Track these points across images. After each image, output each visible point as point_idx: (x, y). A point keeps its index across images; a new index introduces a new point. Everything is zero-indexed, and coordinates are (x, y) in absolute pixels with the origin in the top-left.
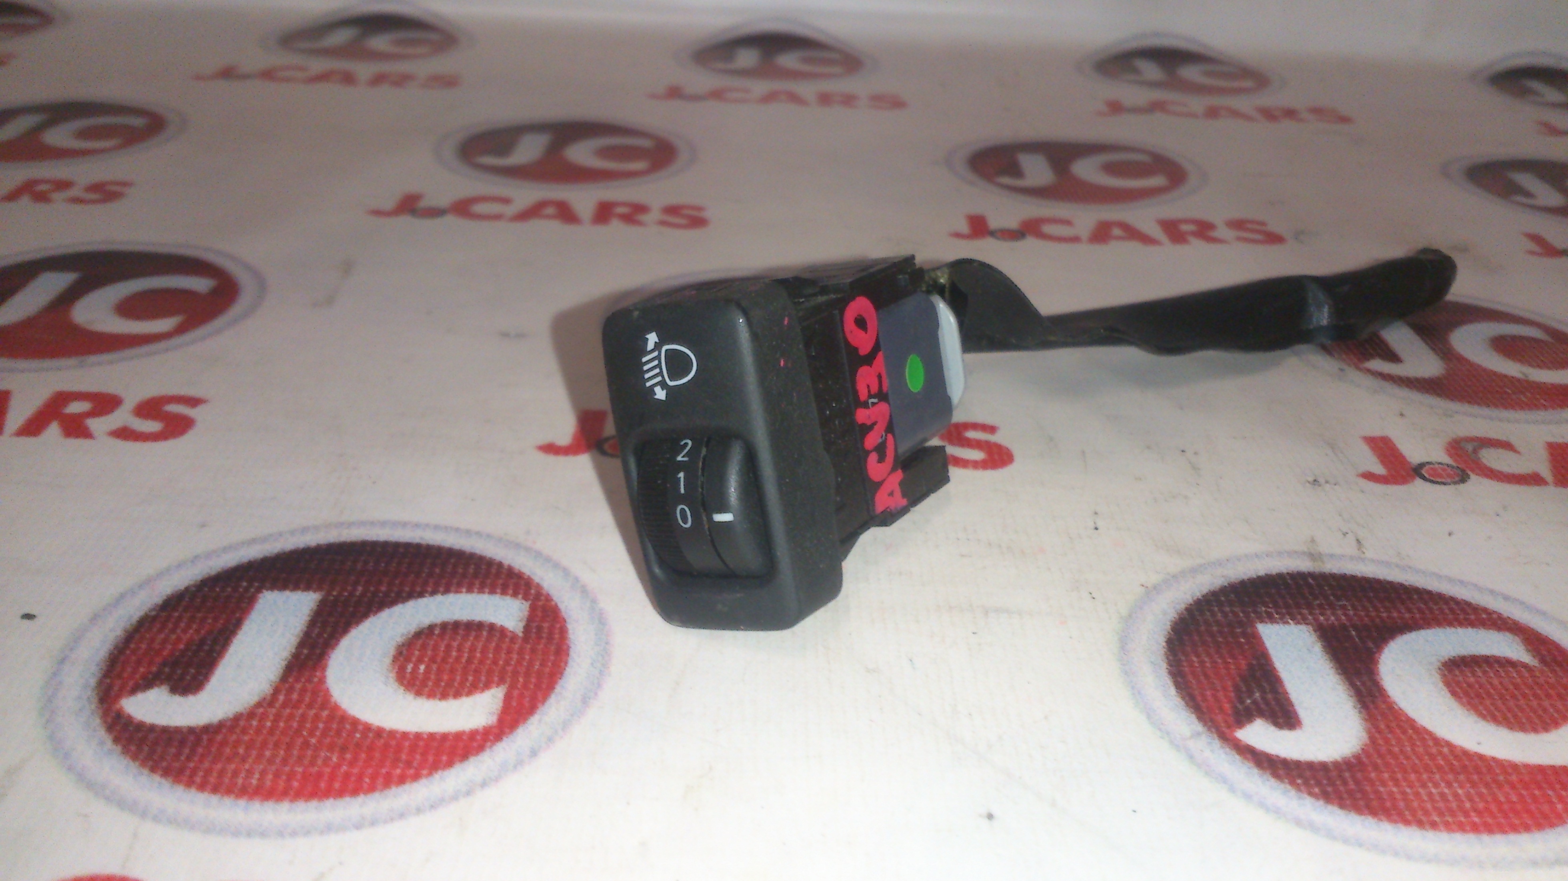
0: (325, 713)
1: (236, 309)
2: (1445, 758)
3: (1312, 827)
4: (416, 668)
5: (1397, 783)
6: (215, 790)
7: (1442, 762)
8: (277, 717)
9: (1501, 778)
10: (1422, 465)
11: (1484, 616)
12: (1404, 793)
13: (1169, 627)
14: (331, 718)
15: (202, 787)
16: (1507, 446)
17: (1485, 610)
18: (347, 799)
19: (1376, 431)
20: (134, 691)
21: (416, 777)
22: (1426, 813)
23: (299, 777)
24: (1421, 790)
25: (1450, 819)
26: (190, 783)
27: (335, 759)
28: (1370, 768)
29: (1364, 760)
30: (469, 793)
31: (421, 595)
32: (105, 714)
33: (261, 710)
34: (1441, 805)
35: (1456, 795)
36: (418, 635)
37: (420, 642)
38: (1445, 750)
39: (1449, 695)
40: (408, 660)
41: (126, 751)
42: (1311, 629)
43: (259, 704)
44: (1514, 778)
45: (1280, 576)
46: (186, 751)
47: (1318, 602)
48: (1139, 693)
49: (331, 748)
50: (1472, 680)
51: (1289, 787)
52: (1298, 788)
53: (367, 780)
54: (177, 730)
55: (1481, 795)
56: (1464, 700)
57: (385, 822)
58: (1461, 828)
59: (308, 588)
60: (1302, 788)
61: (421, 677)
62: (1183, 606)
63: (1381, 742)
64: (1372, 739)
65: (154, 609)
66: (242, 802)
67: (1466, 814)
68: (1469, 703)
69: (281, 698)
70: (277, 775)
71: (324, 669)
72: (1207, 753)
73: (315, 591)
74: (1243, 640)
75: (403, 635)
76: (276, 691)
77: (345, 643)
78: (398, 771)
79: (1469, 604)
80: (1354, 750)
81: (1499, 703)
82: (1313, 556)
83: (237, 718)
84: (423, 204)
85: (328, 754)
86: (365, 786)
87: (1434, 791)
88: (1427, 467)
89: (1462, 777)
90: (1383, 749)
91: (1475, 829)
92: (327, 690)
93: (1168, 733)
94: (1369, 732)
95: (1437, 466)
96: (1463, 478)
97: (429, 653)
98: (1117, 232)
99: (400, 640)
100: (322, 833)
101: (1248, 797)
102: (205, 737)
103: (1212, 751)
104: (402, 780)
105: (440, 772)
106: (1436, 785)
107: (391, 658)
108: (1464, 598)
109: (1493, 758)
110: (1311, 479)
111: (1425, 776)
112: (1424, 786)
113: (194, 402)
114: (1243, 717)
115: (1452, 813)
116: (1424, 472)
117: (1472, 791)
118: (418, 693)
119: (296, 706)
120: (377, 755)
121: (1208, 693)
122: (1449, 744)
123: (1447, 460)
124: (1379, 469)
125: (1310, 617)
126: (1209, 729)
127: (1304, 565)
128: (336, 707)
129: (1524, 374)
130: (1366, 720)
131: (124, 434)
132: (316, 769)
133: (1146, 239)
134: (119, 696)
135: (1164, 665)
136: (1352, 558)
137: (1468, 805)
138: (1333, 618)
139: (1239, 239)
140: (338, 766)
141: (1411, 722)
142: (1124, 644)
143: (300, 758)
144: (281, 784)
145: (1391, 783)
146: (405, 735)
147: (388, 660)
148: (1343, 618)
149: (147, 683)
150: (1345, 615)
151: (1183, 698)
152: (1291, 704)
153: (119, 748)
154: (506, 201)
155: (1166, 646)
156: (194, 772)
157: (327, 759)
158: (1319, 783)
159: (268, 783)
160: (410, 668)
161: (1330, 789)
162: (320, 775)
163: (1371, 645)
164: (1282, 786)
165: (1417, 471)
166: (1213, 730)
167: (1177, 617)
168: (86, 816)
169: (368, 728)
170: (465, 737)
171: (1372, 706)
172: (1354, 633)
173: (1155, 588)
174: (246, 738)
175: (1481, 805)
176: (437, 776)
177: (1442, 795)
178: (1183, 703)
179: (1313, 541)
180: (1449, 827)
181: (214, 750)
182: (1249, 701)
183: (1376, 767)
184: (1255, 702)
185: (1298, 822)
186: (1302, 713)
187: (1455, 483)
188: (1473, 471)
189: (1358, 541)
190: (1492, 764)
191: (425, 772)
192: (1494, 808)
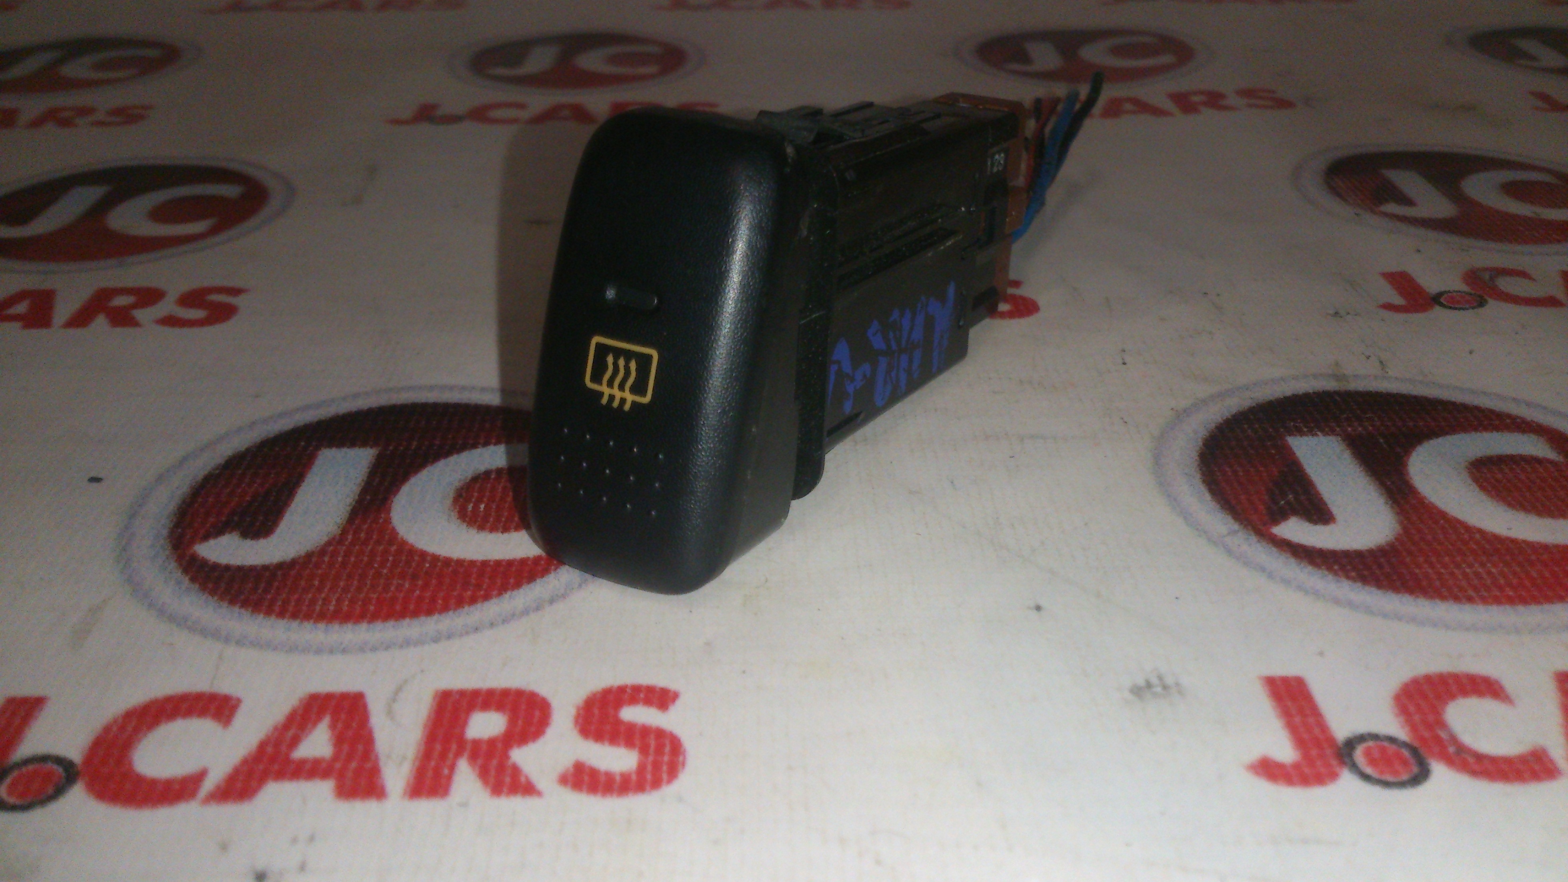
0: (394, 548)
1: (265, 212)
2: (1477, 543)
3: (1351, 605)
4: (476, 507)
5: (1432, 565)
6: (294, 616)
7: (1475, 547)
8: (347, 554)
9: (1533, 557)
10: (1440, 294)
11: (1508, 421)
12: (1439, 574)
13: (1201, 444)
14: (400, 551)
15: (281, 615)
16: (1523, 274)
17: (1509, 416)
18: (423, 618)
19: (1394, 267)
20: (206, 537)
21: (487, 597)
22: (1461, 589)
23: (374, 602)
24: (1456, 571)
25: (1485, 594)
26: (269, 612)
27: (407, 586)
28: (1404, 554)
29: (1399, 547)
30: (538, 609)
31: (474, 446)
32: (180, 559)
33: (331, 548)
34: (1476, 582)
35: (1489, 573)
36: (475, 479)
37: (478, 485)
38: (1478, 536)
39: (1478, 489)
40: (468, 500)
41: (203, 588)
42: (1340, 439)
43: (329, 543)
44: (1546, 557)
45: (1306, 395)
46: (262, 585)
47: (1345, 416)
48: (1175, 500)
49: (403, 576)
50: (1499, 476)
51: (1326, 573)
52: (1336, 573)
53: (440, 601)
54: (252, 569)
55: (1515, 573)
56: (1493, 493)
57: (461, 635)
58: (1497, 601)
59: (364, 444)
60: (1340, 573)
61: (481, 514)
62: (1213, 425)
63: (1413, 531)
64: (1405, 530)
65: (217, 468)
66: (322, 626)
67: (1500, 588)
68: (1497, 495)
69: (350, 537)
70: (352, 602)
71: (388, 511)
72: (1245, 547)
73: (371, 448)
74: (1273, 452)
75: (460, 480)
76: (344, 532)
77: (405, 489)
78: (469, 593)
79: (1492, 411)
80: (1388, 539)
81: (1528, 494)
82: (1338, 377)
83: (309, 556)
84: (439, 112)
85: (400, 582)
86: (439, 607)
87: (1468, 570)
88: (1446, 295)
89: (1495, 558)
90: (1417, 537)
91: (1511, 601)
92: (394, 529)
93: (1205, 532)
94: (1401, 523)
95: (1455, 294)
96: (1482, 303)
97: (488, 494)
98: (1128, 106)
99: (457, 484)
100: (401, 647)
101: (1286, 582)
102: (279, 573)
103: (1250, 545)
104: (473, 601)
105: (509, 593)
106: (1470, 566)
107: (452, 500)
108: (1487, 406)
109: (1525, 542)
110: (1332, 312)
111: (1458, 559)
112: (1458, 566)
113: (236, 292)
114: (1279, 516)
115: (1488, 589)
116: (1442, 300)
117: (1506, 570)
118: (481, 528)
119: (365, 543)
120: (447, 580)
121: (1243, 497)
122: (1480, 531)
123: (1464, 288)
124: (1398, 300)
125: (1338, 429)
126: (1246, 526)
127: (1330, 385)
128: (404, 543)
129: (1535, 213)
130: (1398, 514)
131: (170, 321)
132: (389, 595)
133: (1157, 112)
134: (192, 542)
135: (1198, 476)
136: (1376, 377)
137: (1502, 581)
138: (1360, 429)
139: (1250, 106)
140: (411, 591)
141: (1443, 514)
142: (1157, 459)
143: (373, 587)
144: (358, 609)
145: (1426, 566)
146: (472, 563)
147: (449, 501)
148: (1370, 428)
149: (218, 531)
150: (1373, 426)
151: (1218, 502)
152: (1325, 504)
153: (197, 586)
154: (521, 106)
155: (1198, 460)
156: (273, 602)
157: (399, 588)
158: (1354, 568)
159: (345, 608)
160: (470, 507)
161: (1366, 573)
162: (394, 599)
163: (1399, 450)
164: (1320, 571)
165: (1436, 300)
166: (1250, 528)
167: (1208, 435)
168: (171, 644)
169: (435, 558)
170: (529, 563)
171: (1402, 502)
172: (1381, 441)
173: (1185, 411)
174: (320, 572)
175: (1515, 581)
176: (507, 596)
177: (1477, 575)
178: (1218, 506)
179: (1337, 364)
180: (1485, 601)
181: (289, 583)
182: (1283, 502)
183: (1410, 553)
184: (1288, 503)
185: (1337, 602)
186: (1335, 510)
187: (1473, 308)
188: (1490, 296)
189: (1381, 362)
190: (1523, 545)
191: (495, 593)
192: (1527, 583)
